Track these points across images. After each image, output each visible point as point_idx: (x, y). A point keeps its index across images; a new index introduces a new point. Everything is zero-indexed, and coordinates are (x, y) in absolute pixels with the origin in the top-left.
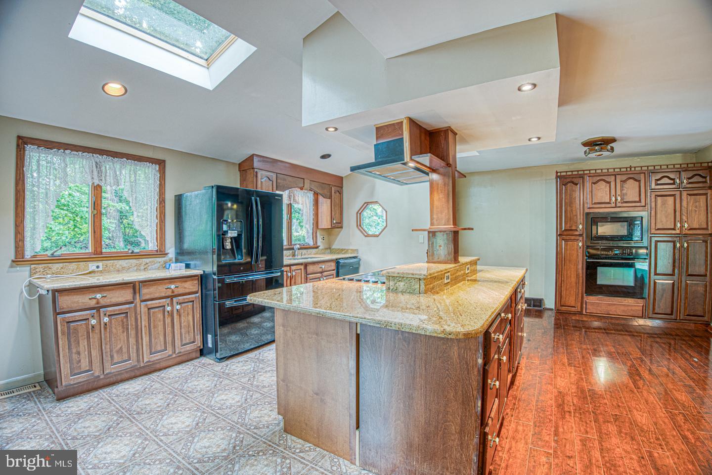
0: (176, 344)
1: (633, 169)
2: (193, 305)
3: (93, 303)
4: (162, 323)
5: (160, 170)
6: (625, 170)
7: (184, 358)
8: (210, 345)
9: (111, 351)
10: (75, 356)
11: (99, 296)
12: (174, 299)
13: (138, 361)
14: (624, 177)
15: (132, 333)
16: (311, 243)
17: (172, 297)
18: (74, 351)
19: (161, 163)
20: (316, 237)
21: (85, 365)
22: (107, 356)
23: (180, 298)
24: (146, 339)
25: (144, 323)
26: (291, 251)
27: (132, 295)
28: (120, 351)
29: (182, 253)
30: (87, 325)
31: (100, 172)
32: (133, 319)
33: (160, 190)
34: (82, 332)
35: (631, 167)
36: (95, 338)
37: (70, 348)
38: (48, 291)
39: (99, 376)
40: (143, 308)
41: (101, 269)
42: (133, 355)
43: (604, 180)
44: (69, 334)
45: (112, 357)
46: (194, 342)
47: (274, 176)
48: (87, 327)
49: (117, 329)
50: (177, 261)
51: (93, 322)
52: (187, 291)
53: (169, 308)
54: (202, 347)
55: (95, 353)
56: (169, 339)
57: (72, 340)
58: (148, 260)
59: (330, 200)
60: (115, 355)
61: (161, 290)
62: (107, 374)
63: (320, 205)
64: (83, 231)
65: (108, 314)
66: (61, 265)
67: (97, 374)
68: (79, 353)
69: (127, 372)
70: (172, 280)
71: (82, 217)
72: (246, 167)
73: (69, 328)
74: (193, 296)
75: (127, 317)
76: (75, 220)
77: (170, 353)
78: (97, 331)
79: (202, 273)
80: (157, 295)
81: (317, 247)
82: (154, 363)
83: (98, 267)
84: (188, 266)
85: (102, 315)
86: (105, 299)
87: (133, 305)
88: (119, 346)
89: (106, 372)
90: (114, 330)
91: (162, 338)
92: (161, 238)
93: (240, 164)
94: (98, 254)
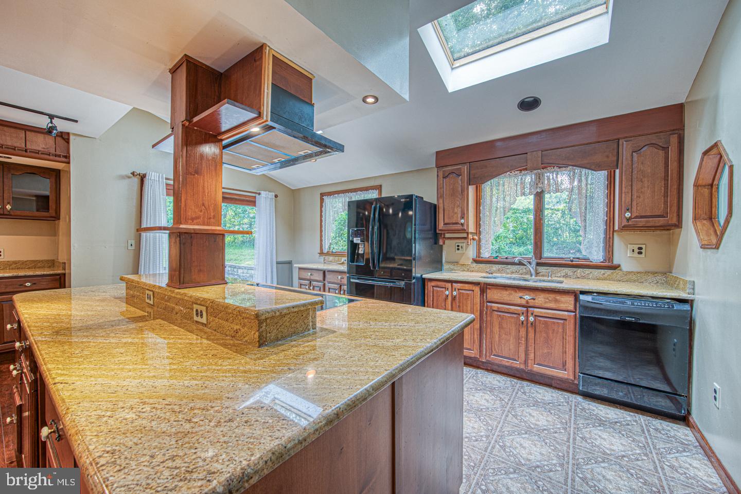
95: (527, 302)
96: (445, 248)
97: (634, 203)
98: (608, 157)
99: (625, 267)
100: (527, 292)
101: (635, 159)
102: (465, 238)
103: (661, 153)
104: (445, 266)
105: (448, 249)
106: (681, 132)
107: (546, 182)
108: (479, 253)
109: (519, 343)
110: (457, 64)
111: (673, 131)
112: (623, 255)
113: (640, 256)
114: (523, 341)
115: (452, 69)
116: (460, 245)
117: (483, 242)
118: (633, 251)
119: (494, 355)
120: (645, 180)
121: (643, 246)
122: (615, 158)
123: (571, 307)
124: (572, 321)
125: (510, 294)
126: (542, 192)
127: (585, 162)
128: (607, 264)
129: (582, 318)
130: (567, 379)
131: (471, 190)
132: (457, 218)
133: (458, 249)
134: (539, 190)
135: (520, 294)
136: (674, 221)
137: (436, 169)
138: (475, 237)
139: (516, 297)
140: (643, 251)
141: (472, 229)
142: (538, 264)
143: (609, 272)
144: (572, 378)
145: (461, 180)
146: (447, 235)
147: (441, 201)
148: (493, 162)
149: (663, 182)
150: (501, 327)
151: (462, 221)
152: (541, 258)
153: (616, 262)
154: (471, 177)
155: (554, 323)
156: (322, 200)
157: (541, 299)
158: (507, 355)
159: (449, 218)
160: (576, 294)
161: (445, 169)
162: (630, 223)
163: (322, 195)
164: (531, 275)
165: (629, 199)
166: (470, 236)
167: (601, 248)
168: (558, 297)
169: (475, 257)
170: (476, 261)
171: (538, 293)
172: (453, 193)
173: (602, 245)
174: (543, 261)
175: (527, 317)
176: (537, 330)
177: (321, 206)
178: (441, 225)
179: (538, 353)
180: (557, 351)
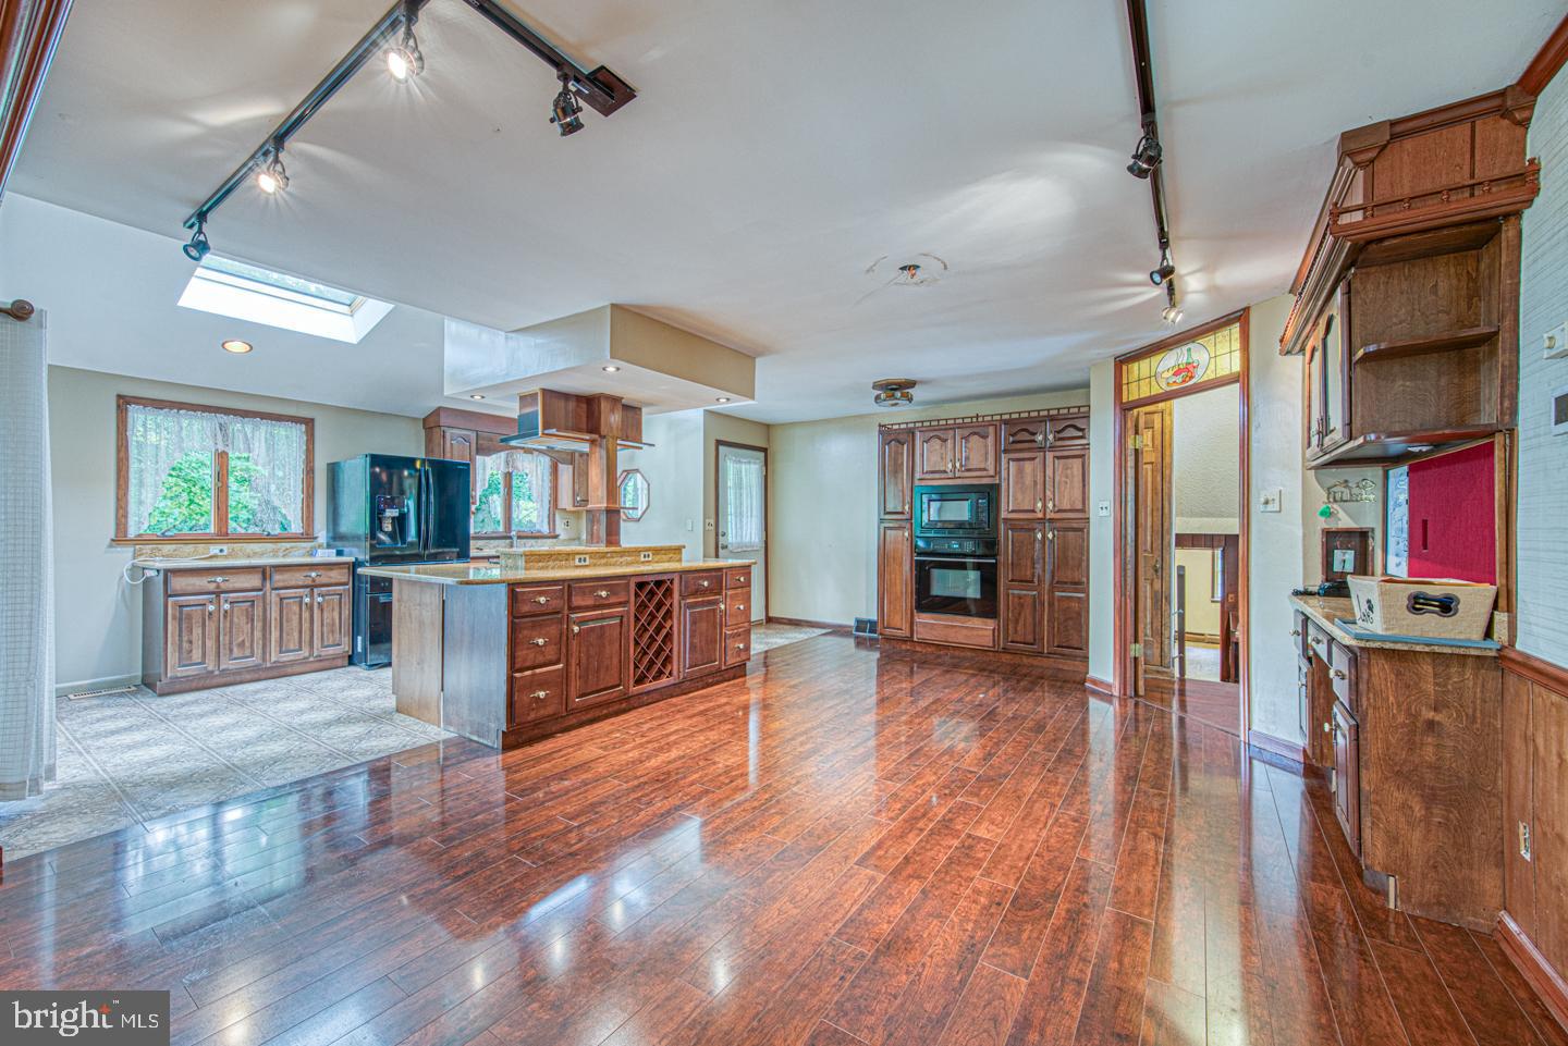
0: (315, 646)
1: (980, 419)
2: (340, 599)
3: (212, 587)
4: (298, 616)
5: (307, 431)
6: (969, 420)
7: (326, 664)
8: (359, 650)
9: (231, 643)
10: (185, 645)
11: (219, 579)
12: (315, 590)
13: (264, 660)
14: (966, 432)
15: (258, 625)
16: (545, 530)
17: (312, 587)
18: (185, 638)
19: (309, 423)
20: (554, 521)
21: (196, 655)
22: (225, 649)
23: (323, 589)
24: (275, 635)
25: (274, 614)
26: (508, 541)
27: (260, 582)
28: (242, 644)
29: (336, 538)
30: (203, 612)
31: (225, 436)
32: (260, 609)
33: (307, 457)
34: (197, 619)
35: (977, 416)
36: (211, 626)
37: (180, 636)
38: (158, 571)
39: (212, 672)
40: (273, 597)
41: (225, 553)
42: (258, 651)
43: (939, 438)
44: (181, 620)
45: (231, 650)
46: (339, 645)
47: (473, 435)
48: (203, 614)
49: (240, 620)
50: (329, 546)
51: (211, 608)
52: (333, 581)
53: (307, 600)
54: (350, 653)
55: (210, 644)
56: (306, 637)
57: (184, 626)
58: (288, 545)
59: (571, 467)
60: (235, 650)
61: (298, 578)
62: (223, 670)
63: (560, 472)
64: (204, 509)
65: (230, 600)
66: (174, 546)
67: (210, 668)
68: (191, 642)
69: (248, 672)
70: (312, 566)
71: (203, 488)
72: (432, 424)
73: (181, 613)
74: (341, 588)
75: (253, 606)
76: (191, 492)
77: (307, 654)
78: (215, 619)
79: (353, 560)
80: (293, 583)
81: (556, 537)
82: (285, 665)
83: (221, 551)
84: (340, 553)
85: (222, 601)
86: (227, 583)
87: (260, 593)
88: (241, 639)
89: (221, 668)
90: (235, 620)
91: (296, 635)
92: (308, 518)
93: (424, 420)
94: (223, 535)
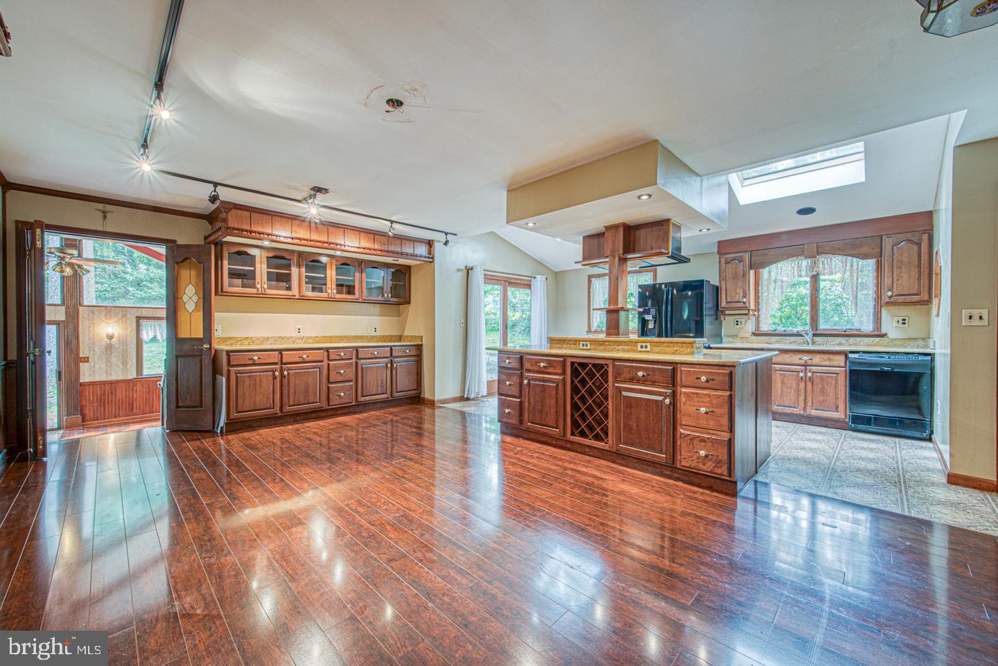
47: (747, 254)
95: (806, 362)
96: (724, 323)
97: (895, 285)
98: (873, 249)
99: (892, 335)
100: (806, 354)
101: (895, 251)
102: (746, 314)
103: (916, 247)
104: (725, 340)
105: (727, 324)
106: (931, 232)
107: (821, 266)
108: (758, 327)
109: (799, 394)
110: (746, 183)
111: (924, 232)
112: (890, 325)
113: (904, 325)
114: (802, 392)
115: (742, 186)
116: (739, 320)
117: (762, 317)
118: (898, 322)
119: (777, 405)
120: (903, 267)
121: (907, 318)
122: (879, 250)
123: (842, 364)
124: (843, 374)
125: (791, 357)
126: (818, 274)
127: (855, 252)
128: (876, 333)
129: (851, 371)
130: (840, 418)
131: (752, 272)
132: (739, 297)
133: (737, 324)
134: (814, 273)
135: (800, 356)
136: (926, 298)
137: (718, 256)
138: (756, 313)
139: (796, 359)
140: (906, 322)
141: (752, 307)
142: (814, 335)
143: (877, 339)
144: (843, 417)
145: (743, 266)
146: (727, 312)
147: (723, 283)
148: (773, 251)
149: (917, 269)
150: (783, 383)
151: (745, 300)
152: (817, 330)
153: (883, 331)
154: (752, 263)
155: (828, 377)
156: (590, 282)
157: (817, 359)
158: (788, 404)
159: (731, 297)
160: (845, 354)
161: (727, 256)
162: (892, 300)
163: (590, 277)
164: (808, 344)
165: (890, 282)
166: (751, 313)
167: (871, 320)
168: (832, 357)
169: (754, 331)
170: (754, 334)
171: (815, 355)
172: (735, 277)
173: (871, 318)
174: (818, 332)
175: (806, 373)
176: (815, 383)
177: (589, 288)
178: (723, 304)
179: (815, 401)
180: (831, 398)
